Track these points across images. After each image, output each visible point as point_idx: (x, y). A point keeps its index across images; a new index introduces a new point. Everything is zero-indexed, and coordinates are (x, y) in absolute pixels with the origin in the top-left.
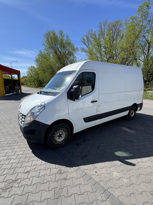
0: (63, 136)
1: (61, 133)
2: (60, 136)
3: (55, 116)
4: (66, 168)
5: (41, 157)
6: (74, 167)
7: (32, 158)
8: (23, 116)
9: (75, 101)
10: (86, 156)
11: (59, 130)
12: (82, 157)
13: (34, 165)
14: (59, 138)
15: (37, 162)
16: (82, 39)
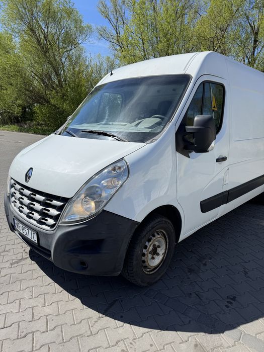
0: (161, 251)
1: (157, 244)
2: (155, 252)
3: (152, 200)
4: (209, 336)
5: (122, 317)
6: (227, 333)
7: (96, 322)
8: (52, 201)
9: (189, 157)
10: (234, 299)
11: (154, 236)
12: (228, 302)
13: (117, 342)
14: (153, 258)
15: (120, 330)
16: (101, 6)
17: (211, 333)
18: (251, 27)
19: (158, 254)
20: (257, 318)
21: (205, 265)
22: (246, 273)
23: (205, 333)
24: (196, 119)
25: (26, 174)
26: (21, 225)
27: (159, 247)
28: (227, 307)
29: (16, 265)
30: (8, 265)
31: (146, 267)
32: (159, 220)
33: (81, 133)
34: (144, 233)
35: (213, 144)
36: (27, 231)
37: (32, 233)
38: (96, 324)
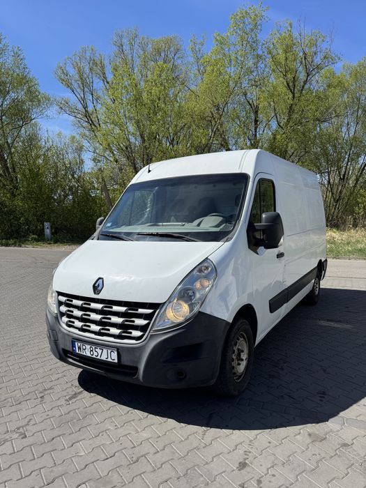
0: (244, 356)
1: (241, 348)
2: (239, 357)
4: (317, 426)
5: (227, 426)
6: (331, 420)
7: (204, 434)
8: (137, 310)
9: (258, 254)
10: (324, 393)
11: (239, 339)
12: (321, 397)
13: (237, 446)
14: (239, 364)
15: (233, 437)
16: (60, 72)
17: (318, 423)
18: (250, 105)
19: (242, 360)
20: (351, 405)
21: (282, 369)
22: (324, 371)
23: (312, 423)
24: (264, 216)
25: (94, 286)
26: (88, 347)
27: (243, 351)
28: (321, 401)
29: (74, 400)
30: (62, 402)
31: (235, 373)
32: (241, 321)
33: (136, 236)
34: (233, 336)
35: (282, 240)
36: (100, 351)
37: (109, 351)
38: (205, 436)
